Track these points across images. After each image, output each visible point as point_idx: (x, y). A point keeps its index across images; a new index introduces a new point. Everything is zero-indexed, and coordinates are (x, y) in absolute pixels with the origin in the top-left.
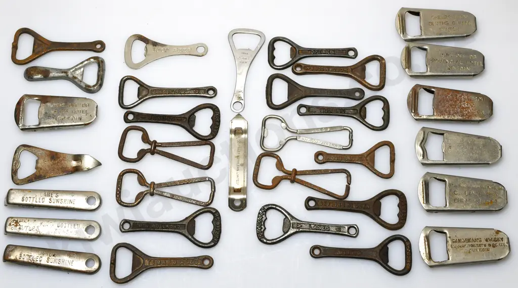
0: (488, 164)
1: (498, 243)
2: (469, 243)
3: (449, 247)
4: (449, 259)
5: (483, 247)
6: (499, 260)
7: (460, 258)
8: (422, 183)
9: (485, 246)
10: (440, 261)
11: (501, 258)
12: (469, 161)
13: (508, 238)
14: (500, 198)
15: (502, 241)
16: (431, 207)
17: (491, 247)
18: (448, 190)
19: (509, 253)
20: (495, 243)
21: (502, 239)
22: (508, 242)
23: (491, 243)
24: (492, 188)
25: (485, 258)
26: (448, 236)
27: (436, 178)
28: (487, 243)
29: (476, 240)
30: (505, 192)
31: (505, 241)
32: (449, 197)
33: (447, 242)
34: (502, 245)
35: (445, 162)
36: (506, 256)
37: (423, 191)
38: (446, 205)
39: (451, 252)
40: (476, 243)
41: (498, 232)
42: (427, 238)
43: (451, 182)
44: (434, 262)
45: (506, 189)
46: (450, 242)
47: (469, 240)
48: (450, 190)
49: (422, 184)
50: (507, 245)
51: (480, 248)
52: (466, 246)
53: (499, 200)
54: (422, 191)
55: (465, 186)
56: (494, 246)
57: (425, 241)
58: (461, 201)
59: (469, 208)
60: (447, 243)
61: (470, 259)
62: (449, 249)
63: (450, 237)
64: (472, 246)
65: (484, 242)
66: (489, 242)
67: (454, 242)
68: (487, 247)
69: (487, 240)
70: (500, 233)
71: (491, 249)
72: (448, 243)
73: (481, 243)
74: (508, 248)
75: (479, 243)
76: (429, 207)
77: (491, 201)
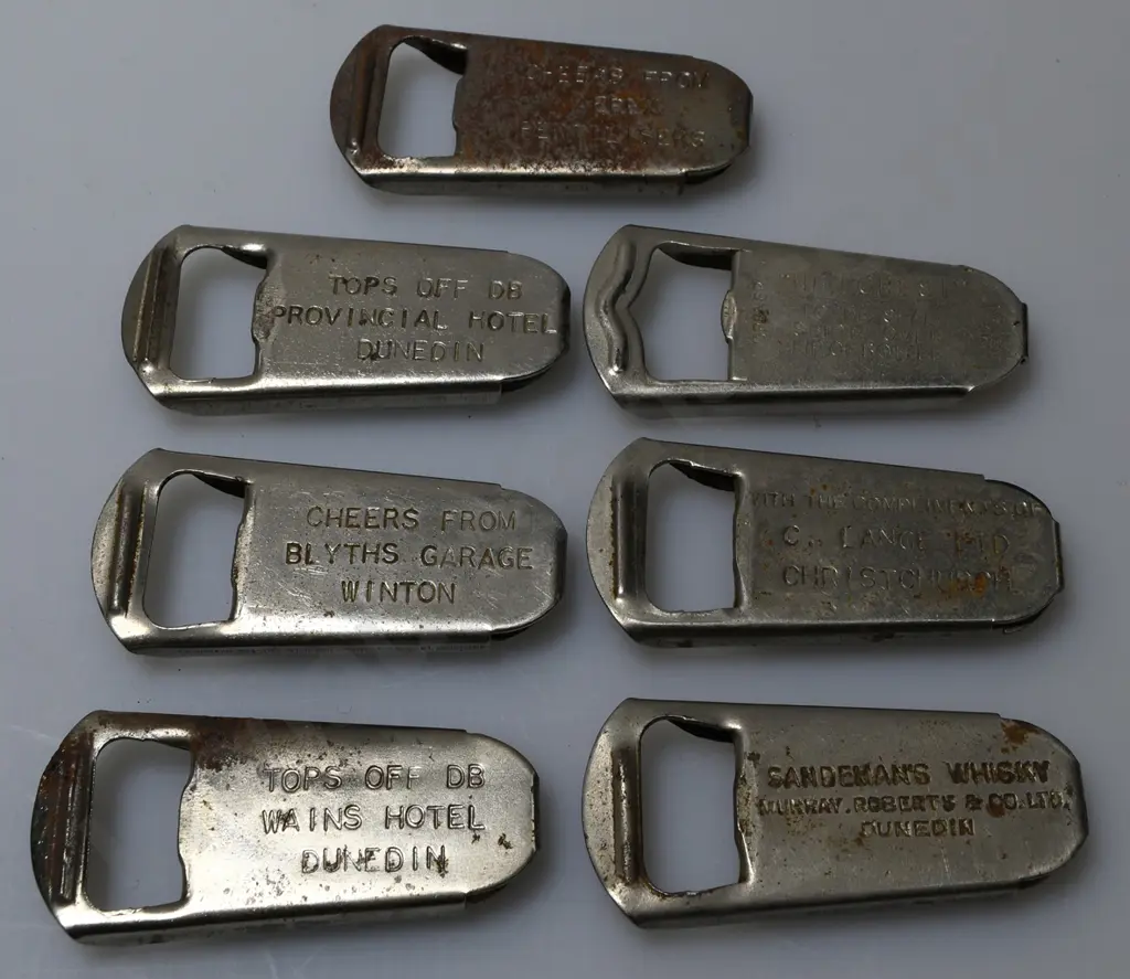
0: (961, 393)
1: (1018, 792)
2: (856, 792)
3: (750, 812)
4: (743, 878)
5: (936, 812)
6: (1025, 884)
7: (806, 874)
8: (613, 489)
9: (949, 807)
10: (694, 887)
11: (1035, 872)
12: (860, 379)
13: (1075, 767)
14: (1027, 559)
15: (1044, 778)
16: (658, 616)
17: (984, 812)
18: (747, 524)
19: (1079, 847)
20: (1001, 789)
21: (1042, 769)
22: (1077, 786)
23: (983, 790)
24: (984, 510)
25: (944, 875)
26: (747, 746)
27: (685, 469)
28: (959, 792)
29: (896, 775)
30: (1052, 530)
31: (1059, 783)
32: (755, 563)
33: (739, 780)
34: (1041, 805)
35: (734, 389)
36: (1064, 865)
37: (614, 534)
38: (738, 602)
39: (755, 839)
40: (901, 789)
41: (1020, 730)
42: (629, 762)
43: (763, 485)
44: (656, 893)
45: (1057, 515)
46: (753, 788)
47: (859, 775)
48: (761, 526)
49: (609, 495)
50: (1071, 802)
51: (915, 815)
52: (842, 808)
53: (1019, 573)
54: (607, 529)
55: (839, 500)
56: (996, 810)
57: (616, 777)
58: (819, 579)
59: (859, 615)
60: (736, 787)
61: (860, 877)
62: (745, 823)
63: (754, 757)
64: (878, 805)
65: (941, 785)
66: (970, 787)
67: (774, 784)
68: (960, 812)
69: (957, 776)
70: (1031, 736)
71: (983, 823)
72: (743, 790)
73: (928, 790)
74: (1076, 820)
75: (916, 790)
76: (642, 615)
77: (978, 576)
